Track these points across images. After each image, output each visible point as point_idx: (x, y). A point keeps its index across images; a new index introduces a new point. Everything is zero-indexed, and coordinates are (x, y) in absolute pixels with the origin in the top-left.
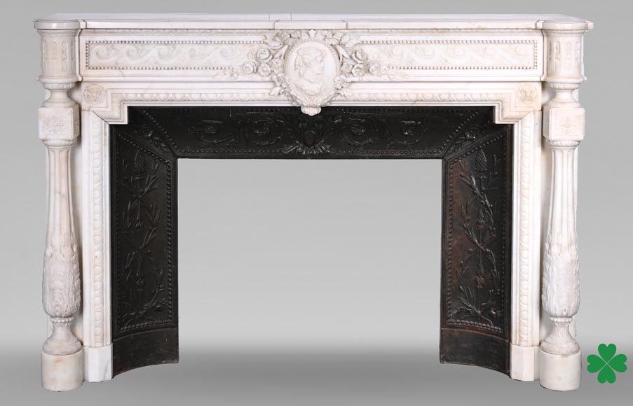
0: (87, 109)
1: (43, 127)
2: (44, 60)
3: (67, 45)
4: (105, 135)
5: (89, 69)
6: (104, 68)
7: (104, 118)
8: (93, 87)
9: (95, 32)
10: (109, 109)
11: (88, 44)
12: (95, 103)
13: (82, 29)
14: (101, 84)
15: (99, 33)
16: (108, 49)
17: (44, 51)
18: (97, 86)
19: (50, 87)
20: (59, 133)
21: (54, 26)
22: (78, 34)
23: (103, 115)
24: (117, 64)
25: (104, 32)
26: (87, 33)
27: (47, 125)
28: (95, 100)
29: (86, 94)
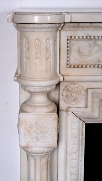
0: (65, 109)
1: (25, 134)
2: (24, 59)
3: (51, 42)
4: (82, 134)
5: (70, 67)
6: (86, 67)
7: (82, 118)
8: (72, 86)
9: (78, 27)
10: (89, 109)
11: (70, 39)
12: (73, 103)
13: (64, 23)
14: (81, 84)
15: (83, 27)
16: (90, 46)
17: (25, 49)
18: (76, 86)
19: (32, 90)
20: (42, 140)
21: (36, 19)
22: (60, 29)
23: (82, 115)
24: (99, 61)
25: (87, 27)
26: (70, 27)
27: (28, 131)
28: (74, 100)
29: (64, 94)
